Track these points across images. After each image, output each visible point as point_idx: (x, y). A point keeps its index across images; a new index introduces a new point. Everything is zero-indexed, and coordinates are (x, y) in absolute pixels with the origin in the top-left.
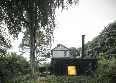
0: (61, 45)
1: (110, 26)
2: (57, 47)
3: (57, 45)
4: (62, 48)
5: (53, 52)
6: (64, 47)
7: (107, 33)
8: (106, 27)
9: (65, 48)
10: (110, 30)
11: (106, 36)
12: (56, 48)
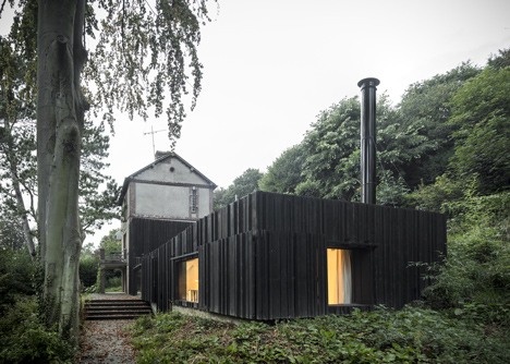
0: (177, 157)
1: (342, 110)
2: (156, 163)
3: (158, 154)
4: (180, 173)
5: (139, 187)
6: (188, 170)
7: (334, 136)
8: (326, 115)
9: (193, 175)
10: (346, 126)
11: (333, 146)
12: (151, 167)
